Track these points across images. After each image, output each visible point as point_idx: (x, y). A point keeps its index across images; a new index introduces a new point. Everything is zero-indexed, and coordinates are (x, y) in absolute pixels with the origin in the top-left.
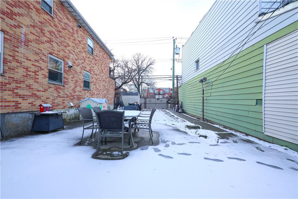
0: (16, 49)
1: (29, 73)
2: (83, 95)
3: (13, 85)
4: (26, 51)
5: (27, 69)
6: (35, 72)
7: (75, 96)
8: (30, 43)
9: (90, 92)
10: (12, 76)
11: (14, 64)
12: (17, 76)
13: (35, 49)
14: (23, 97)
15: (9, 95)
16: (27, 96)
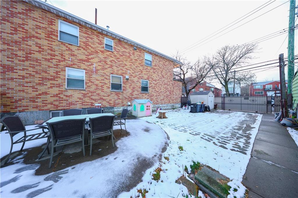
0: (91, 76)
1: (98, 87)
2: (140, 97)
3: (90, 94)
4: (96, 76)
5: (97, 85)
6: (102, 86)
7: (132, 98)
8: (98, 71)
9: (148, 94)
10: (89, 90)
11: (90, 84)
12: (92, 90)
13: (101, 74)
14: (95, 100)
15: (88, 99)
16: (97, 99)
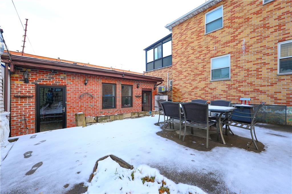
0: (238, 59)
1: (250, 73)
3: (237, 85)
4: (247, 56)
5: (248, 70)
6: (257, 70)
8: (250, 48)
10: (236, 79)
11: (237, 70)
12: (239, 78)
13: (256, 49)
14: (245, 93)
15: (234, 92)
16: (249, 91)
